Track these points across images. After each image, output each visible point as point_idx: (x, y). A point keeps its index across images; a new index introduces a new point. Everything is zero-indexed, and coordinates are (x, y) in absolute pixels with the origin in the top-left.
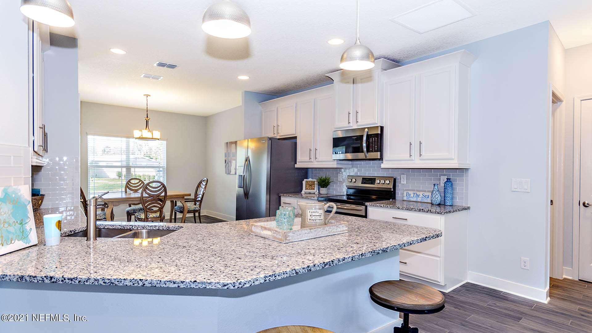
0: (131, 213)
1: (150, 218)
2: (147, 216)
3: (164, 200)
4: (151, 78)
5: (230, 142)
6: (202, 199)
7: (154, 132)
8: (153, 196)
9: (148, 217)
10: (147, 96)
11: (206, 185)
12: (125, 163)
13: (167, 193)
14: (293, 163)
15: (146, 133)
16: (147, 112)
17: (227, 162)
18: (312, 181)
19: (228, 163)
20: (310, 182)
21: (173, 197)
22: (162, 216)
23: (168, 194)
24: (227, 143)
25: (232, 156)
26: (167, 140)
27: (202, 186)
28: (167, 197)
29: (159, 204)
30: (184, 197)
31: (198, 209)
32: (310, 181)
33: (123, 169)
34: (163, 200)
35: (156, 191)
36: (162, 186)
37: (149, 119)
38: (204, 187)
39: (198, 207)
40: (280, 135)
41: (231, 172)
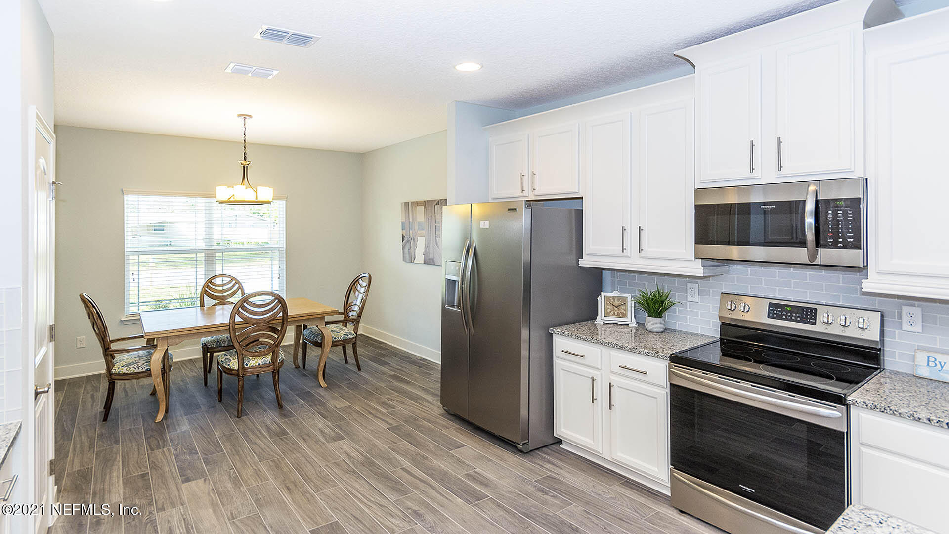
0: (212, 348)
1: (250, 368)
2: (243, 363)
3: (282, 329)
4: (250, 75)
5: (412, 203)
6: (359, 316)
7: (260, 188)
8: (257, 322)
9: (247, 365)
10: (245, 117)
11: (369, 286)
12: (204, 244)
13: (289, 313)
14: (573, 257)
15: (242, 192)
16: (245, 148)
17: (406, 239)
18: (619, 298)
19: (408, 241)
20: (614, 300)
21: (300, 319)
22: (276, 360)
23: (289, 315)
24: (407, 204)
25: (416, 228)
26: (287, 199)
27: (359, 289)
28: (289, 320)
29: (271, 337)
30: (323, 318)
31: (352, 337)
32: (614, 298)
33: (199, 255)
34: (279, 329)
35: (263, 313)
36: (277, 300)
37: (248, 163)
38: (362, 290)
39: (352, 332)
40: (536, 192)
41: (415, 258)
